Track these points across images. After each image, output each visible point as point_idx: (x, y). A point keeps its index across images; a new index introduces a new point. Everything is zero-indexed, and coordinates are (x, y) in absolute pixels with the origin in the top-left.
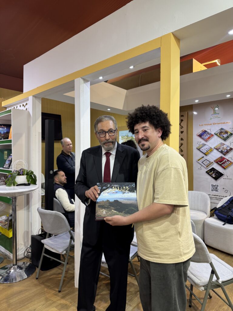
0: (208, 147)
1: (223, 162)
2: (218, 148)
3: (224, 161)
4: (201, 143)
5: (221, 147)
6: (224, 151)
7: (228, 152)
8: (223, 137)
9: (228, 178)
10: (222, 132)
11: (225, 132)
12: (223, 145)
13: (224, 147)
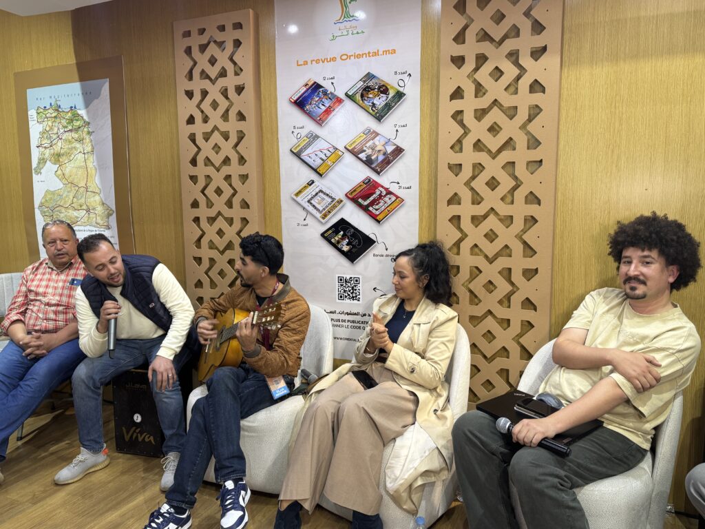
0: (326, 146)
1: (371, 198)
2: (358, 147)
3: (378, 193)
4: (304, 132)
5: (368, 145)
6: (377, 157)
7: (387, 161)
8: (374, 105)
9: (388, 253)
10: (368, 87)
11: (380, 87)
12: (373, 139)
13: (377, 143)
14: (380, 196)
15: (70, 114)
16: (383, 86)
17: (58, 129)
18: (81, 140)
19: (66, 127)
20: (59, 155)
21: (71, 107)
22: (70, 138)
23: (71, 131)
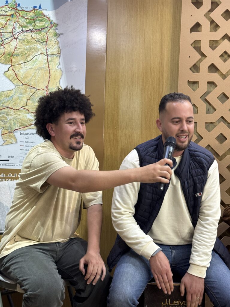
15: (31, 14)
17: (14, 28)
18: (44, 42)
19: (26, 27)
20: (12, 55)
21: (35, 7)
22: (29, 38)
23: (31, 31)
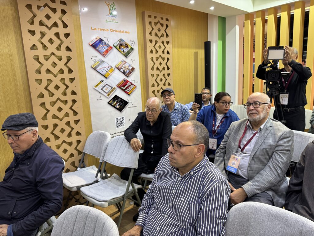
0: (108, 66)
1: (126, 86)
2: (120, 67)
4: (97, 59)
5: (123, 66)
6: (127, 71)
7: (130, 73)
8: (124, 51)
9: (133, 106)
10: (121, 44)
11: (125, 45)
12: (125, 64)
13: (126, 66)
14: (129, 85)
16: (126, 44)
